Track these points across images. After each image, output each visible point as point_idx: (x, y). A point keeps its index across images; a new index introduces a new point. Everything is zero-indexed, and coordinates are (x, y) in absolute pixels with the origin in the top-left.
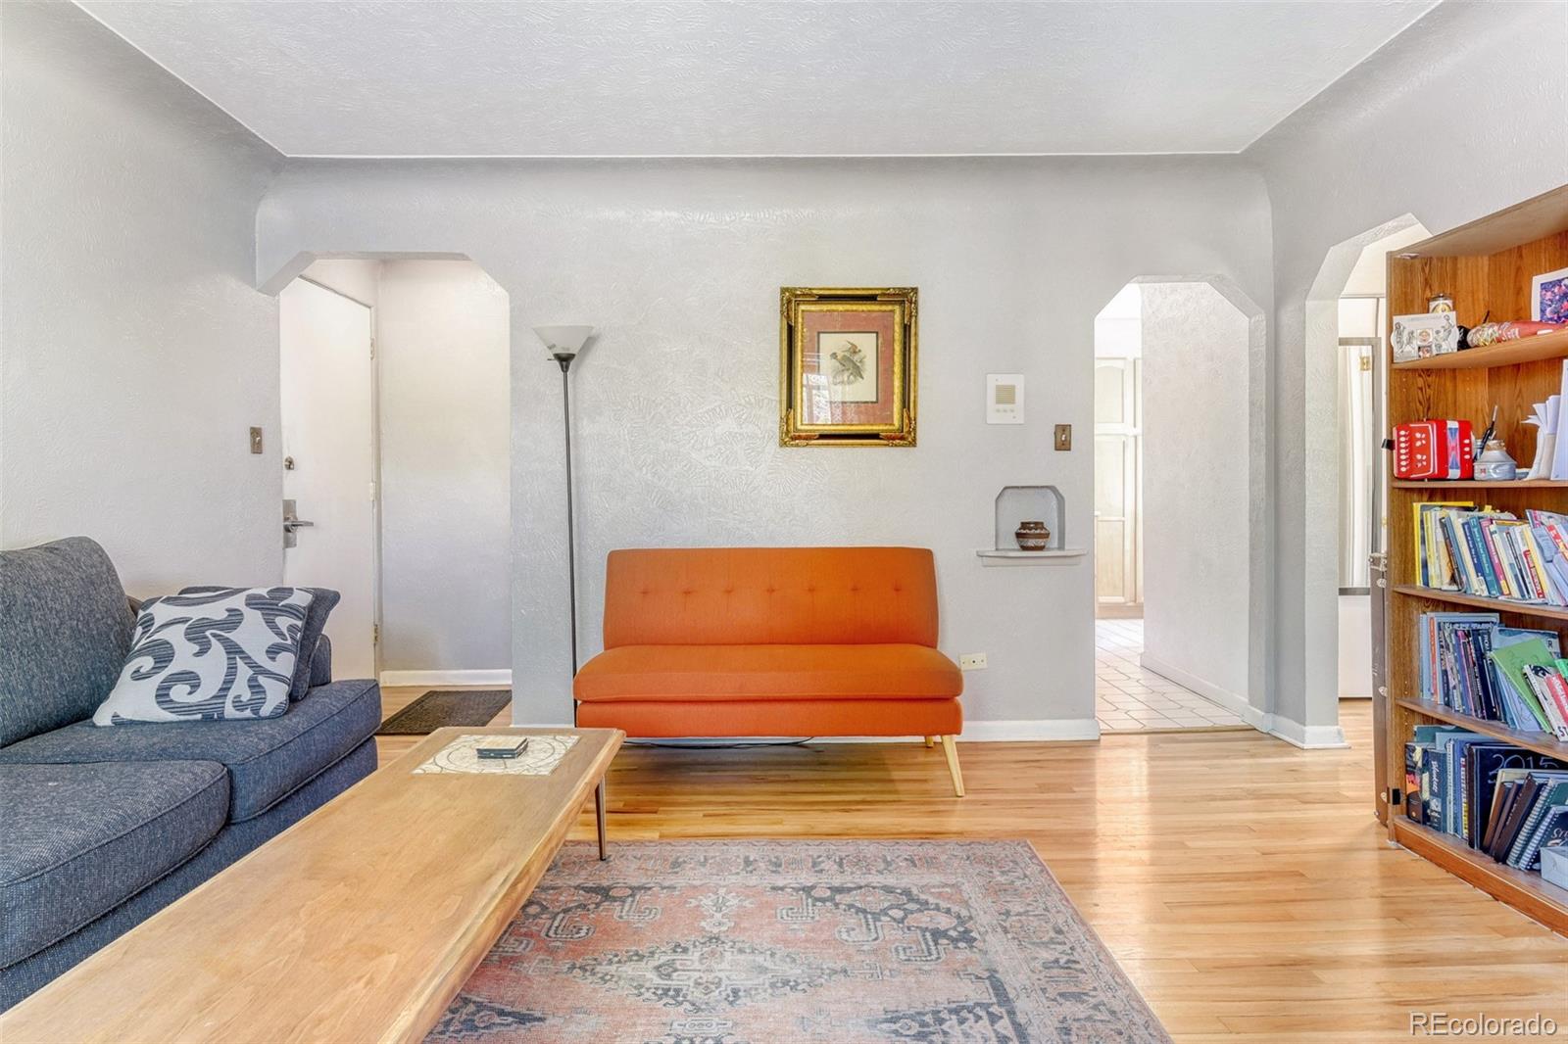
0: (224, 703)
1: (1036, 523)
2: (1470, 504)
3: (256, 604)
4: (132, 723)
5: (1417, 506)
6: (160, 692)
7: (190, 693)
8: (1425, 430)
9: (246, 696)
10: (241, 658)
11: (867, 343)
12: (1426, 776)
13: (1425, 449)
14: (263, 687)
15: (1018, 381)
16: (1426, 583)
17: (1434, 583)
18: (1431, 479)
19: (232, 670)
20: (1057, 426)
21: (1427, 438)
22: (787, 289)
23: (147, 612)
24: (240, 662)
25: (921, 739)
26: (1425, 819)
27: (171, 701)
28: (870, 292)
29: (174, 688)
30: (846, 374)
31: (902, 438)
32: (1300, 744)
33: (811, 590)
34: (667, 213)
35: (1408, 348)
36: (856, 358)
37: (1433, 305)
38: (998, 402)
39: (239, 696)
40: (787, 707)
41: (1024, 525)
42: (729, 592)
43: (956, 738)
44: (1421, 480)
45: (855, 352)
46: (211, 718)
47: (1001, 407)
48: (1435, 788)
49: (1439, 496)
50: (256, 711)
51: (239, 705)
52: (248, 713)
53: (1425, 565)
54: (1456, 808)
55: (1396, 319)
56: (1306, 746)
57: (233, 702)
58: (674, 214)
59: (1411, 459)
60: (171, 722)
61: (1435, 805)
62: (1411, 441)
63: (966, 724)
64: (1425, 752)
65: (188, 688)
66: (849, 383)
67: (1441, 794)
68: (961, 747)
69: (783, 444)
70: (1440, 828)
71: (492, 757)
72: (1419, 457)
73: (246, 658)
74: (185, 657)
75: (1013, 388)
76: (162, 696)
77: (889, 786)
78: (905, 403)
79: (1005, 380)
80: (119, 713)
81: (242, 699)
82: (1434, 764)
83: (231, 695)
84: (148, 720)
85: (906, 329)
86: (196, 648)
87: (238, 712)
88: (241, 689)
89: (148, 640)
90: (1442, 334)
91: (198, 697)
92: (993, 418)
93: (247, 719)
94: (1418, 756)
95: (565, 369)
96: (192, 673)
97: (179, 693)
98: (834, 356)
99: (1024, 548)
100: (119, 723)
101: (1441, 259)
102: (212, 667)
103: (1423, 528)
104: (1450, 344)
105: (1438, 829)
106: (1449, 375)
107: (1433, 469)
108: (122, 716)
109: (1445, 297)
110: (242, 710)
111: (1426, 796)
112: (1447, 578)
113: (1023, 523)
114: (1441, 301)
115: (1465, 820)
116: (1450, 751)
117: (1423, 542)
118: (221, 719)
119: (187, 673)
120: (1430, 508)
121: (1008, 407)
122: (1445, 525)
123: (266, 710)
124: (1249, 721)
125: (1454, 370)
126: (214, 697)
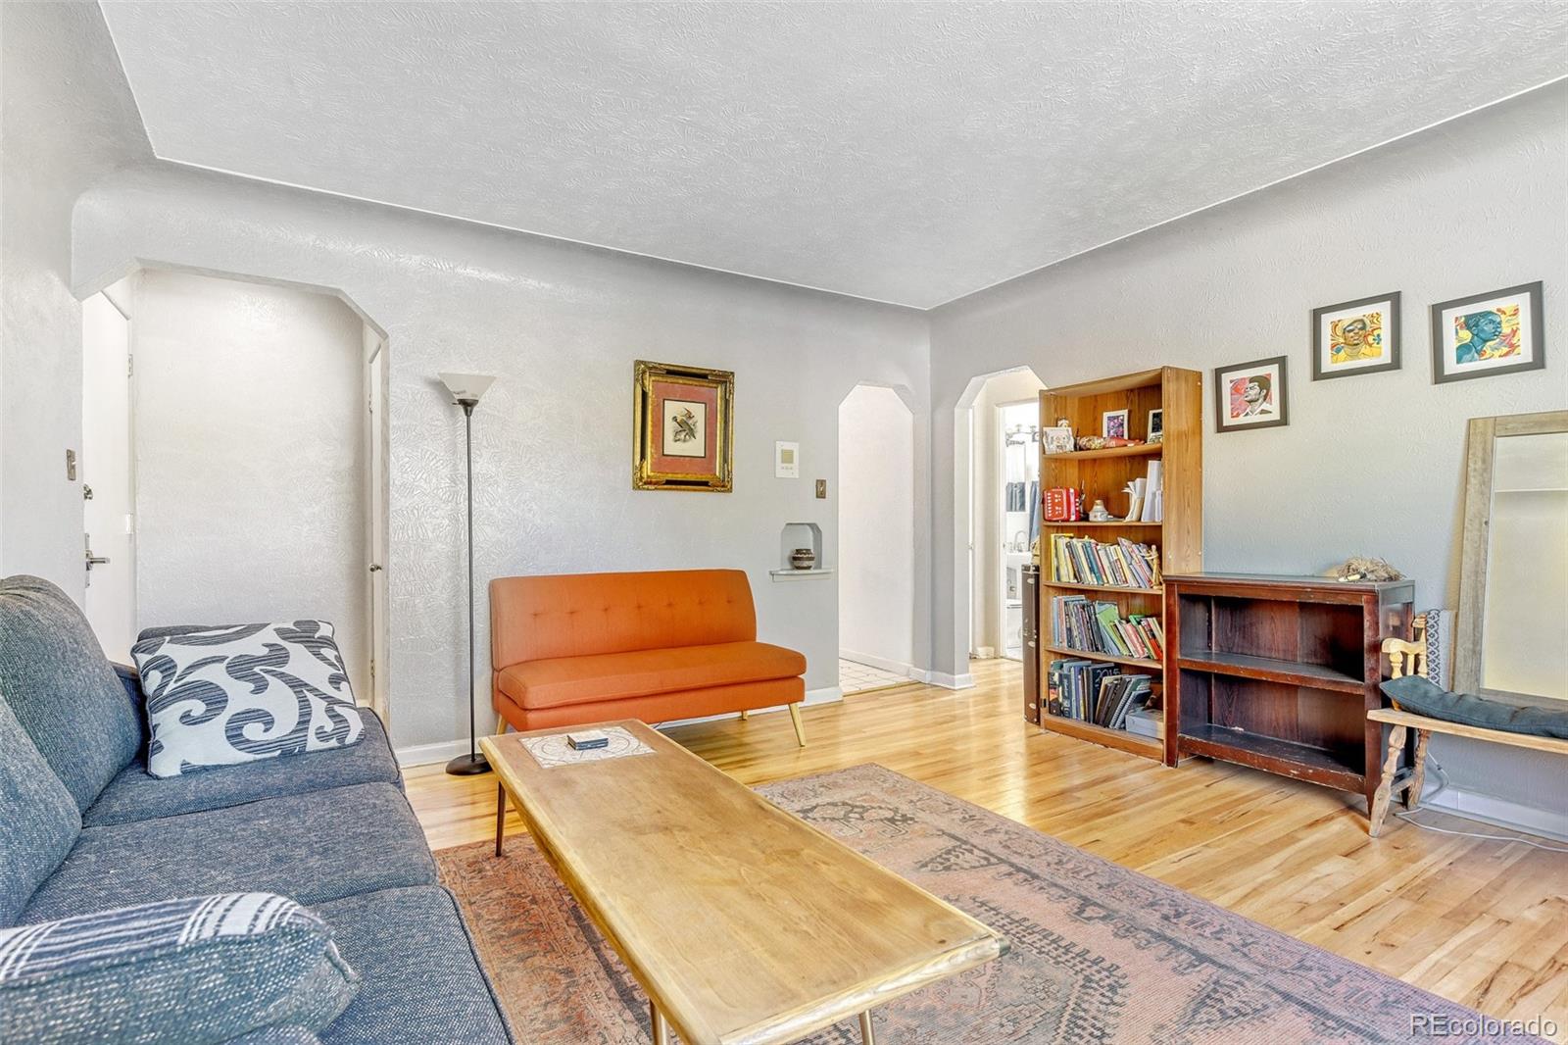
0: (306, 736)
1: (807, 550)
2: (1072, 535)
3: (291, 638)
4: (205, 769)
5: (1053, 536)
6: (230, 734)
7: (266, 730)
8: (1061, 493)
9: (329, 726)
10: (308, 690)
11: (698, 411)
12: (1061, 688)
13: (1060, 504)
14: (342, 716)
15: (794, 447)
16: (1059, 579)
17: (1064, 579)
18: (1063, 521)
19: (304, 704)
20: (817, 481)
21: (1062, 498)
22: (642, 362)
23: (157, 654)
24: (310, 696)
25: (738, 714)
26: (1061, 713)
27: (248, 741)
28: (703, 372)
29: (245, 727)
30: (684, 434)
31: (723, 486)
32: (952, 687)
33: (670, 605)
34: (542, 284)
35: (1051, 446)
36: (690, 422)
37: (1060, 423)
38: (783, 462)
39: (322, 727)
40: (692, 695)
41: (798, 551)
42: (606, 610)
43: (799, 704)
44: (1057, 521)
45: (690, 417)
46: (290, 754)
47: (785, 465)
48: (1066, 694)
49: (1060, 530)
50: (341, 740)
51: (322, 735)
52: (333, 743)
53: (1058, 569)
54: (1078, 703)
55: (1045, 429)
56: (956, 688)
57: (317, 734)
58: (547, 286)
59: (1053, 510)
60: (246, 763)
61: (1066, 704)
62: (1053, 499)
63: (807, 693)
64: (1060, 675)
65: (262, 727)
66: (685, 441)
67: (1069, 698)
68: (803, 711)
69: (636, 487)
70: (1069, 716)
71: (590, 748)
72: (1057, 508)
73: (313, 690)
74: (240, 696)
75: (792, 452)
76: (234, 736)
77: (741, 750)
78: (725, 460)
79: (788, 446)
80: (188, 760)
81: (325, 729)
82: (1065, 681)
83: (312, 727)
84: (224, 763)
85: (727, 402)
86: (252, 686)
87: (322, 743)
88: (320, 718)
89: (179, 683)
90: (1066, 440)
91: (275, 734)
92: (780, 473)
93: (332, 749)
94: (1056, 678)
95: (468, 414)
96: (259, 710)
97: (253, 731)
98: (675, 419)
99: (798, 568)
100: (189, 771)
101: (1061, 397)
102: (280, 702)
103: (1056, 549)
104: (1070, 446)
105: (1068, 717)
106: (1063, 462)
107: (1065, 516)
108: (193, 763)
109: (1065, 419)
110: (327, 740)
111: (1061, 700)
112: (1072, 576)
113: (797, 550)
114: (1064, 421)
115: (1082, 709)
116: (1073, 672)
117: (1057, 556)
118: (302, 752)
119: (254, 711)
120: (1060, 537)
121: (789, 465)
122: (1069, 546)
123: (351, 738)
124: (914, 677)
125: (1066, 460)
126: (294, 732)
